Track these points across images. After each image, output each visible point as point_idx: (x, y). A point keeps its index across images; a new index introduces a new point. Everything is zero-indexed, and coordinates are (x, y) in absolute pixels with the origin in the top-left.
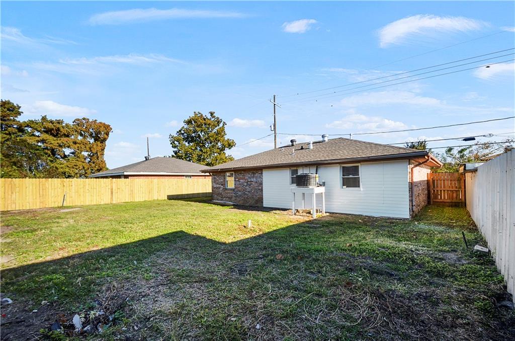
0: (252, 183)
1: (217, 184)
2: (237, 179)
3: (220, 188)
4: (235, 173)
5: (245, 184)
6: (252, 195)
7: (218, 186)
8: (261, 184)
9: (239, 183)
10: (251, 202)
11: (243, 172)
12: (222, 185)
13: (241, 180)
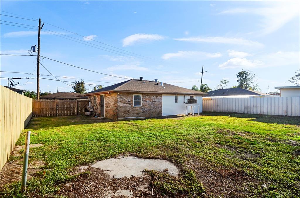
0: (155, 102)
1: (124, 103)
2: (144, 100)
3: (127, 106)
4: (142, 95)
5: (151, 103)
6: (155, 110)
7: (125, 105)
8: (161, 103)
9: (146, 102)
10: (155, 114)
11: (149, 95)
12: (130, 104)
13: (148, 101)
